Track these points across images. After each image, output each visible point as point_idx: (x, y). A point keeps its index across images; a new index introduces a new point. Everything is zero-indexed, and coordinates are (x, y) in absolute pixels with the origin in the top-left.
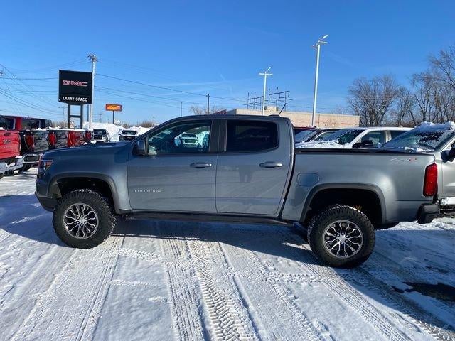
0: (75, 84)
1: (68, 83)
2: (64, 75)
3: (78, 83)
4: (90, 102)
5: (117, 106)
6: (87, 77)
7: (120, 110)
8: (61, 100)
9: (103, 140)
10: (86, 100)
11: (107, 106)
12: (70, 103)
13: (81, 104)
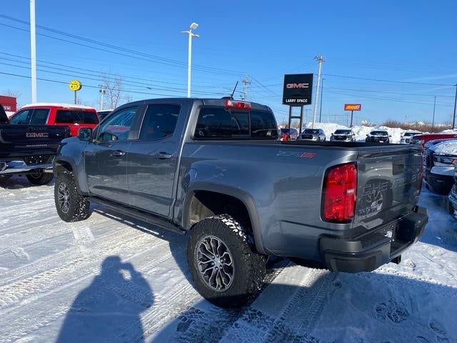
0: (297, 87)
1: (291, 86)
2: (289, 79)
3: (300, 85)
4: (309, 102)
5: (355, 105)
6: (308, 78)
7: (360, 109)
8: (284, 103)
9: (314, 139)
10: (306, 101)
11: (346, 106)
12: (292, 105)
13: (301, 105)
